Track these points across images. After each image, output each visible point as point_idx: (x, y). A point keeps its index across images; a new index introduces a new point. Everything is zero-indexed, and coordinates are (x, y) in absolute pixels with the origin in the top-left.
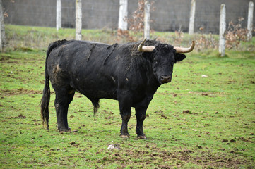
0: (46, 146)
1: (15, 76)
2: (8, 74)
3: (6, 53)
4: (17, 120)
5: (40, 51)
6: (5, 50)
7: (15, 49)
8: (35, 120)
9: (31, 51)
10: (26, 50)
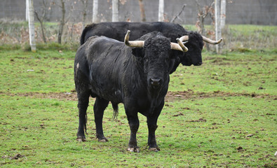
0: (210, 151)
1: (219, 78)
2: (212, 76)
3: (222, 54)
4: (196, 124)
5: (258, 51)
6: (221, 52)
7: (233, 50)
8: (215, 124)
9: (249, 51)
10: (243, 51)
